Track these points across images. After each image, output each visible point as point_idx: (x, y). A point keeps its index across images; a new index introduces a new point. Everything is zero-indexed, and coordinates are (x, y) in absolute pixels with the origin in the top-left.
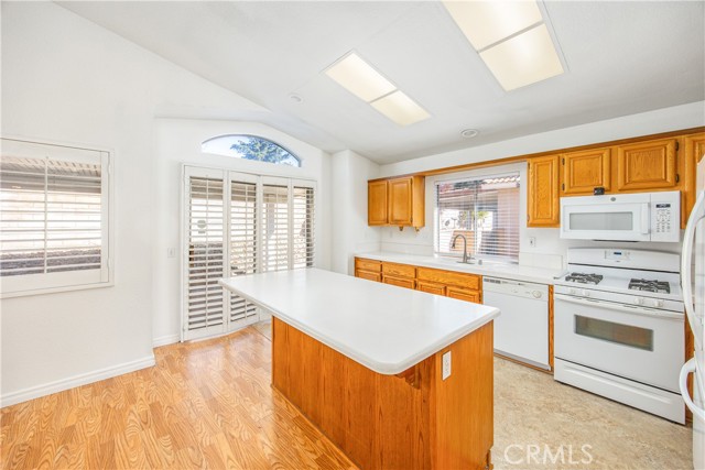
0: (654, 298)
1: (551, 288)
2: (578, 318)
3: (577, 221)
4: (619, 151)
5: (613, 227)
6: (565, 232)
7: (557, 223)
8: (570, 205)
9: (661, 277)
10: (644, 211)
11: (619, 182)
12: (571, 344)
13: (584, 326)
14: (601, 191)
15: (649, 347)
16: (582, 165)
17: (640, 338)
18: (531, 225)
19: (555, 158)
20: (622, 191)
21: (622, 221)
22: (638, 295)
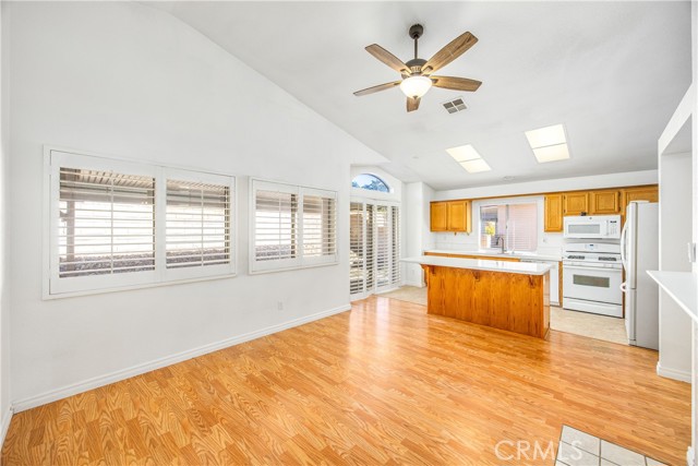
0: (609, 264)
1: (561, 263)
2: (575, 276)
3: (573, 229)
4: (593, 194)
5: (590, 232)
6: (566, 234)
7: (562, 229)
8: (569, 220)
9: (613, 256)
10: (604, 224)
11: (593, 210)
12: (571, 288)
13: (579, 280)
14: (584, 214)
15: (607, 286)
16: (574, 200)
17: (604, 283)
18: (547, 231)
19: (560, 196)
20: (594, 214)
21: (596, 228)
22: (602, 264)
